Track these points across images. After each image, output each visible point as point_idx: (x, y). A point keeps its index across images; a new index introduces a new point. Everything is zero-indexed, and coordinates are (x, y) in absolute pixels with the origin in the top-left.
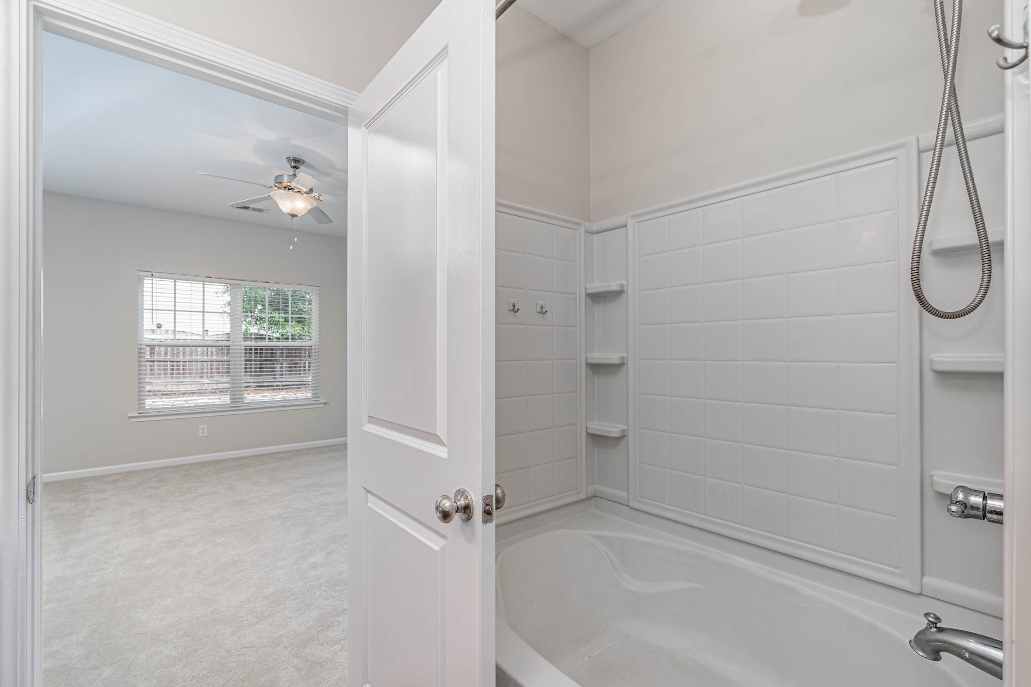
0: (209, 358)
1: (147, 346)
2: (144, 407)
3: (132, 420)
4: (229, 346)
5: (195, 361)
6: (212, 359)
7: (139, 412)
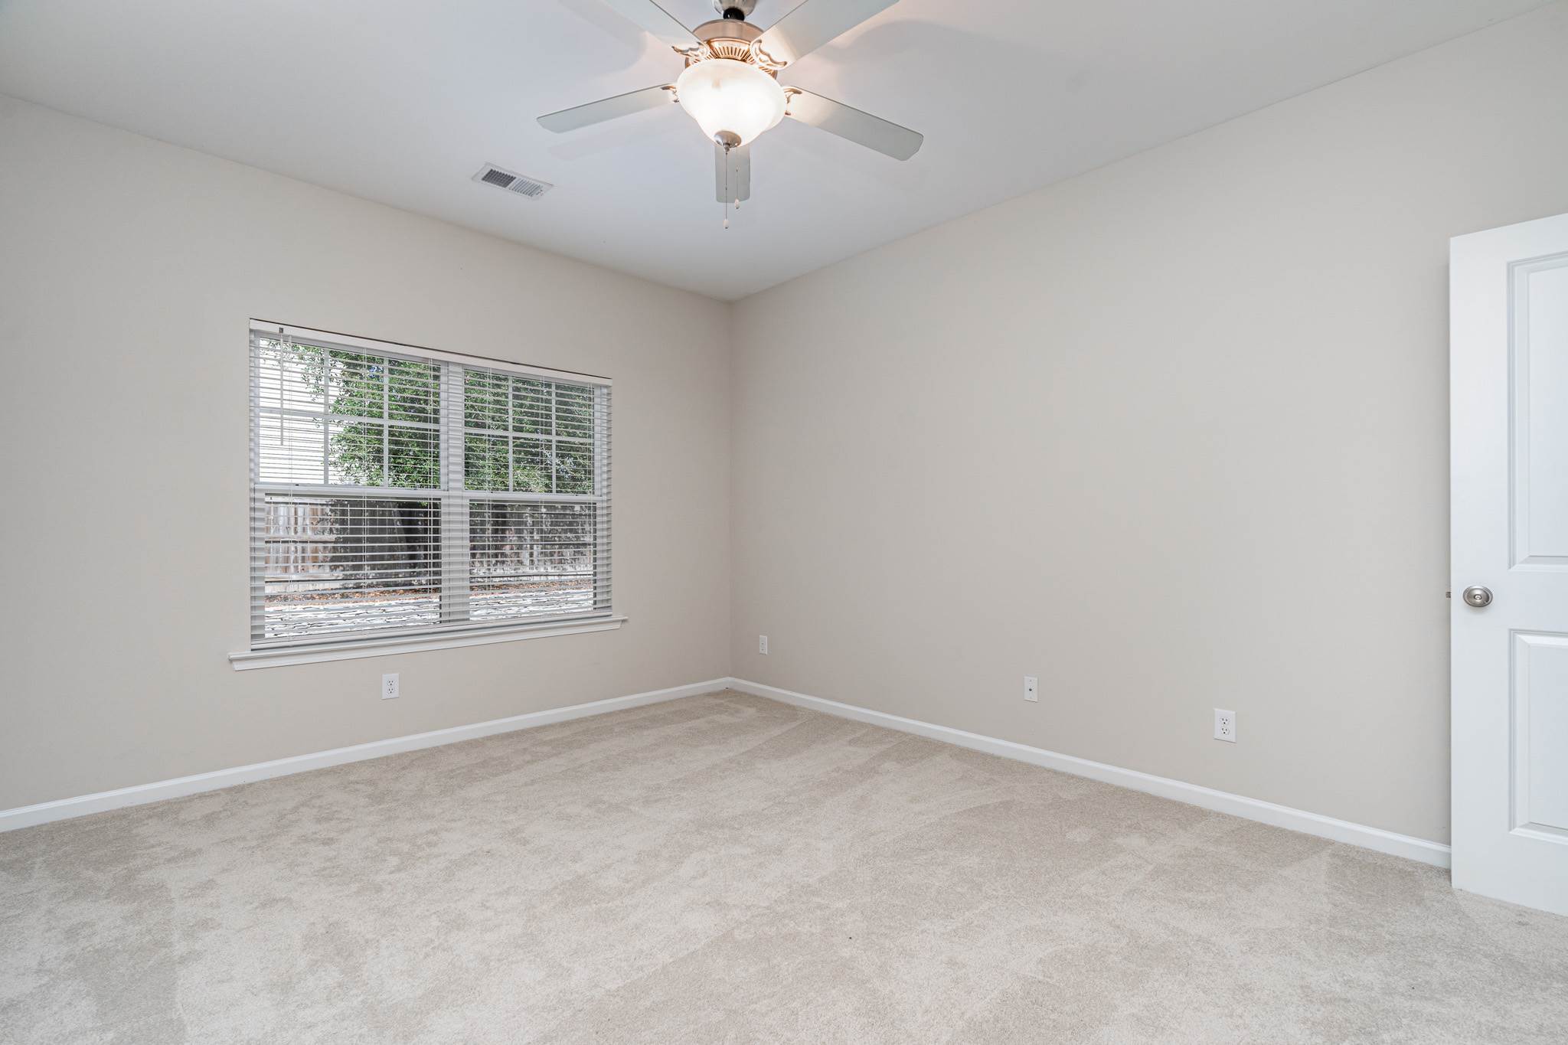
0: (301, 536)
1: (266, 494)
2: (264, 635)
3: (237, 666)
4: (440, 499)
5: (274, 542)
6: (305, 538)
7: (254, 647)
